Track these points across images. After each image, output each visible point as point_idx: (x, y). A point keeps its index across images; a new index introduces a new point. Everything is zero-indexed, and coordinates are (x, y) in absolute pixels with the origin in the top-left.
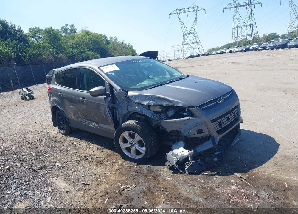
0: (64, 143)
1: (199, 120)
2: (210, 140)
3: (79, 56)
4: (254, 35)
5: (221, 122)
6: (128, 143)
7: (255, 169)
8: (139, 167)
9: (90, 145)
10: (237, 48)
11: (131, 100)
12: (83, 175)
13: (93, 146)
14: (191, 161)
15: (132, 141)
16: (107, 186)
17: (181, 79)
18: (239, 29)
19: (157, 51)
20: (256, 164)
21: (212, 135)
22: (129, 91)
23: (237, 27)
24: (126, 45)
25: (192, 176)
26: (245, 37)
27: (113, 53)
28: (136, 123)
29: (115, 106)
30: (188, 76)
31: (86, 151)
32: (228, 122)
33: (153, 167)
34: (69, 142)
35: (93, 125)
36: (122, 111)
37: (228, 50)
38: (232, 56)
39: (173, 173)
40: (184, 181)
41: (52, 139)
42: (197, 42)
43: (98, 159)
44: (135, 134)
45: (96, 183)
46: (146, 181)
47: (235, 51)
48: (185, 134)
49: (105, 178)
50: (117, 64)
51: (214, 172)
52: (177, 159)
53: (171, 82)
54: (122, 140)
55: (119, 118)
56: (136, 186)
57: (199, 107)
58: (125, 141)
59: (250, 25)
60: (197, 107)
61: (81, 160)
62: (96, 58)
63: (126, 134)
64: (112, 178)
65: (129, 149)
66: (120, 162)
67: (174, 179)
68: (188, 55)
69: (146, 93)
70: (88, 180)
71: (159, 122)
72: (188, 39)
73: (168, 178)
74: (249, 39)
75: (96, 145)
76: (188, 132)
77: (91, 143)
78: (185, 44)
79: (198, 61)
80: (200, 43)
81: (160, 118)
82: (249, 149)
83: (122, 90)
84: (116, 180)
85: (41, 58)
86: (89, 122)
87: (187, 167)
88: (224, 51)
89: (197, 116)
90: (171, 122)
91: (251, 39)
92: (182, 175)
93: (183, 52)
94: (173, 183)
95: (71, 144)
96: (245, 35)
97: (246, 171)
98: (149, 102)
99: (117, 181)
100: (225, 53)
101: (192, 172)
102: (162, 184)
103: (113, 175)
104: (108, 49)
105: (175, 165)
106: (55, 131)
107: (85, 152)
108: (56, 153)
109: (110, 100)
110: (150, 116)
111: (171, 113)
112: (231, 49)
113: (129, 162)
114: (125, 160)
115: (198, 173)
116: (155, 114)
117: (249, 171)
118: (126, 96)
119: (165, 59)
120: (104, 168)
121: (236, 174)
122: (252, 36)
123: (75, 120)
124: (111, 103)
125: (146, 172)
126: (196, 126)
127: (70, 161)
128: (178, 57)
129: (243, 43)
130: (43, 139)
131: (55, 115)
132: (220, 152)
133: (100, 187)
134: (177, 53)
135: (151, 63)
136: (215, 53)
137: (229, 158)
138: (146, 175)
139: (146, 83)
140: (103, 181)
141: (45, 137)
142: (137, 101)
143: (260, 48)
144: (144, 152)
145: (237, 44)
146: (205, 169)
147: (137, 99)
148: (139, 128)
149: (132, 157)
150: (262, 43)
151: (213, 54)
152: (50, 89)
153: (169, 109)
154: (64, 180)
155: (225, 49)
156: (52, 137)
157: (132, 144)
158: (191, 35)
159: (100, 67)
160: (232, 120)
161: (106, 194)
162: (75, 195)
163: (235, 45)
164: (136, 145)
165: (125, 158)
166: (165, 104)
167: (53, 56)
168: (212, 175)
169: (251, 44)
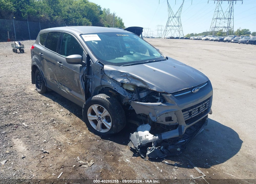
0: (38, 102)
1: (170, 108)
2: (177, 129)
3: (73, 20)
4: (230, 28)
5: (191, 112)
6: (96, 116)
7: (216, 166)
8: (102, 141)
9: (61, 109)
10: (213, 37)
11: (106, 74)
12: (45, 141)
13: (63, 110)
14: (153, 147)
15: (100, 114)
16: (66, 158)
17: (160, 61)
18: (218, 20)
19: (143, 28)
20: (218, 160)
21: (180, 124)
22: (106, 64)
23: (217, 18)
24: (116, 17)
25: (151, 162)
26: (221, 29)
27: (104, 23)
28: (106, 98)
29: (90, 77)
30: (167, 58)
31: (56, 114)
32: (198, 113)
33: (115, 144)
34: (42, 102)
35: (66, 91)
36: (96, 83)
37: (205, 38)
38: (207, 43)
39: (134, 156)
40: (143, 167)
41: (28, 96)
42: (179, 26)
43: (65, 125)
44: (103, 108)
45: (55, 152)
46: (105, 159)
47: (210, 39)
48: (153, 119)
49: (65, 148)
50: (99, 34)
51: (175, 161)
52: (141, 142)
53: (150, 62)
54: (90, 112)
55: (92, 90)
56: (93, 164)
57: (173, 94)
58: (93, 113)
59: (229, 18)
60: (170, 94)
61: (48, 124)
62: (88, 25)
63: (95, 107)
64: (73, 149)
65: (95, 122)
66: (85, 133)
67: (134, 163)
68: (169, 35)
69: (122, 69)
70: (48, 148)
71: (130, 101)
72: (172, 22)
73: (127, 160)
74: (225, 30)
75: (67, 110)
76: (157, 118)
77: (62, 107)
78: (168, 26)
79: (177, 43)
80: (181, 28)
81: (132, 98)
82: (213, 142)
83: (99, 62)
84: (76, 152)
85: (39, 16)
86: (63, 87)
87: (149, 152)
88: (201, 38)
89: (169, 103)
90: (142, 105)
91: (226, 31)
92: (142, 159)
93: (166, 33)
94: (132, 167)
95: (43, 104)
96: (222, 27)
97: (207, 167)
98: (123, 80)
99: (77, 154)
100: (201, 39)
101: (153, 158)
102: (120, 166)
103: (74, 146)
104: (100, 18)
105: (137, 148)
106: (32, 88)
107: (54, 115)
108: (26, 112)
109: (85, 70)
110: (122, 94)
111: (143, 95)
112: (207, 37)
113: (93, 134)
114: (90, 131)
115: (159, 160)
116: (127, 93)
117: (209, 167)
118: (102, 69)
119: (149, 36)
120: (67, 137)
121: (196, 168)
122: (228, 28)
123: (51, 82)
124: (86, 73)
125: (107, 149)
126: (166, 113)
127: (37, 123)
128: (160, 36)
129: (218, 33)
130: (18, 94)
131: (35, 73)
132: (184, 141)
133: (58, 158)
134: (160, 32)
135: (134, 38)
136: (192, 38)
137: (191, 148)
138: (106, 153)
139: (125, 58)
140: (63, 151)
141: (21, 92)
142: (111, 77)
143: (233, 41)
144: (109, 128)
145: (213, 33)
146: (166, 157)
147: (113, 75)
148: (108, 104)
149: (97, 129)
150: (235, 37)
151: (191, 39)
152: (33, 47)
153: (143, 90)
154: (25, 142)
155: (202, 36)
156: (28, 94)
157: (99, 117)
158: (175, 18)
159: (82, 34)
160: (203, 111)
161: (61, 168)
162: (30, 163)
163: (212, 34)
164: (103, 119)
165: (91, 129)
166: (139, 85)
167: (50, 16)
168: (172, 165)
169: (226, 36)
